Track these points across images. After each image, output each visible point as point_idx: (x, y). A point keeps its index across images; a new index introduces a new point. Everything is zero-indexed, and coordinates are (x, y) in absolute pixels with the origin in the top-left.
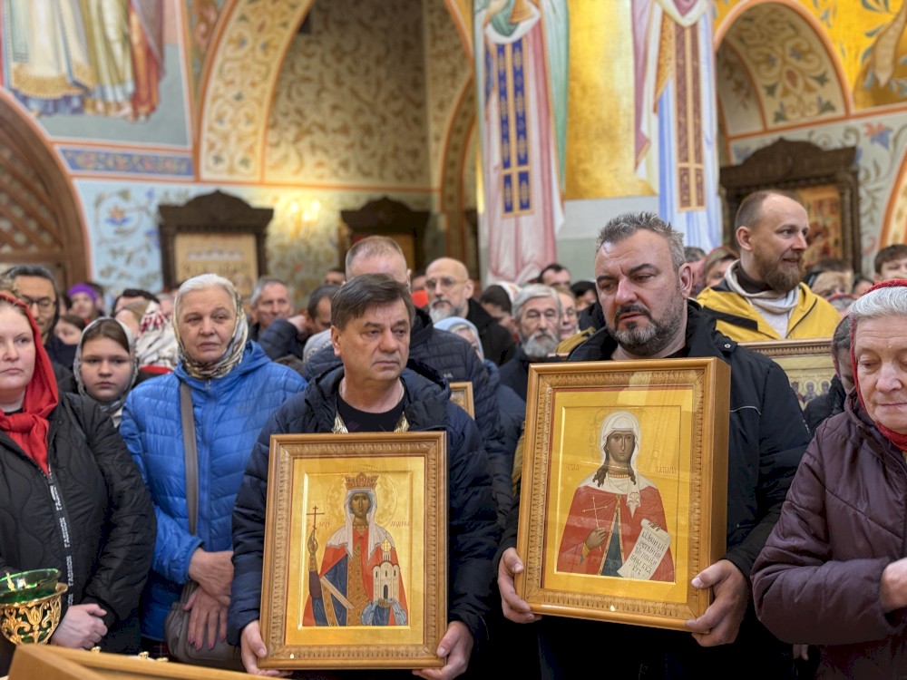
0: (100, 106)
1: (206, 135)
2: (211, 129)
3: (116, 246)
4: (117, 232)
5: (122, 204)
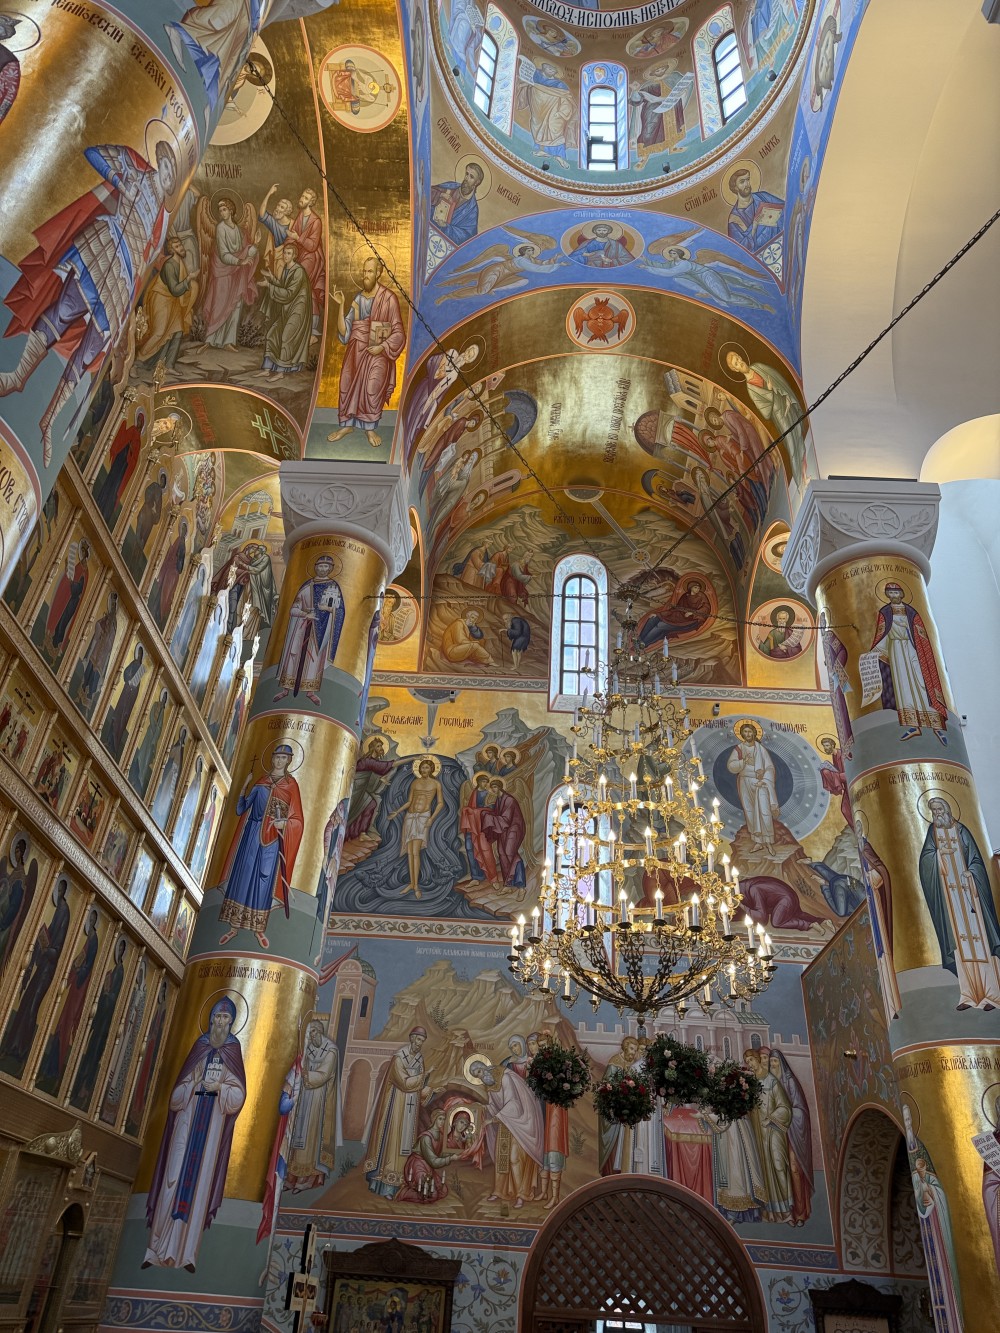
0: (771, 1216)
1: (843, 1236)
2: (846, 1232)
3: (784, 1320)
4: (784, 1310)
5: (788, 1288)
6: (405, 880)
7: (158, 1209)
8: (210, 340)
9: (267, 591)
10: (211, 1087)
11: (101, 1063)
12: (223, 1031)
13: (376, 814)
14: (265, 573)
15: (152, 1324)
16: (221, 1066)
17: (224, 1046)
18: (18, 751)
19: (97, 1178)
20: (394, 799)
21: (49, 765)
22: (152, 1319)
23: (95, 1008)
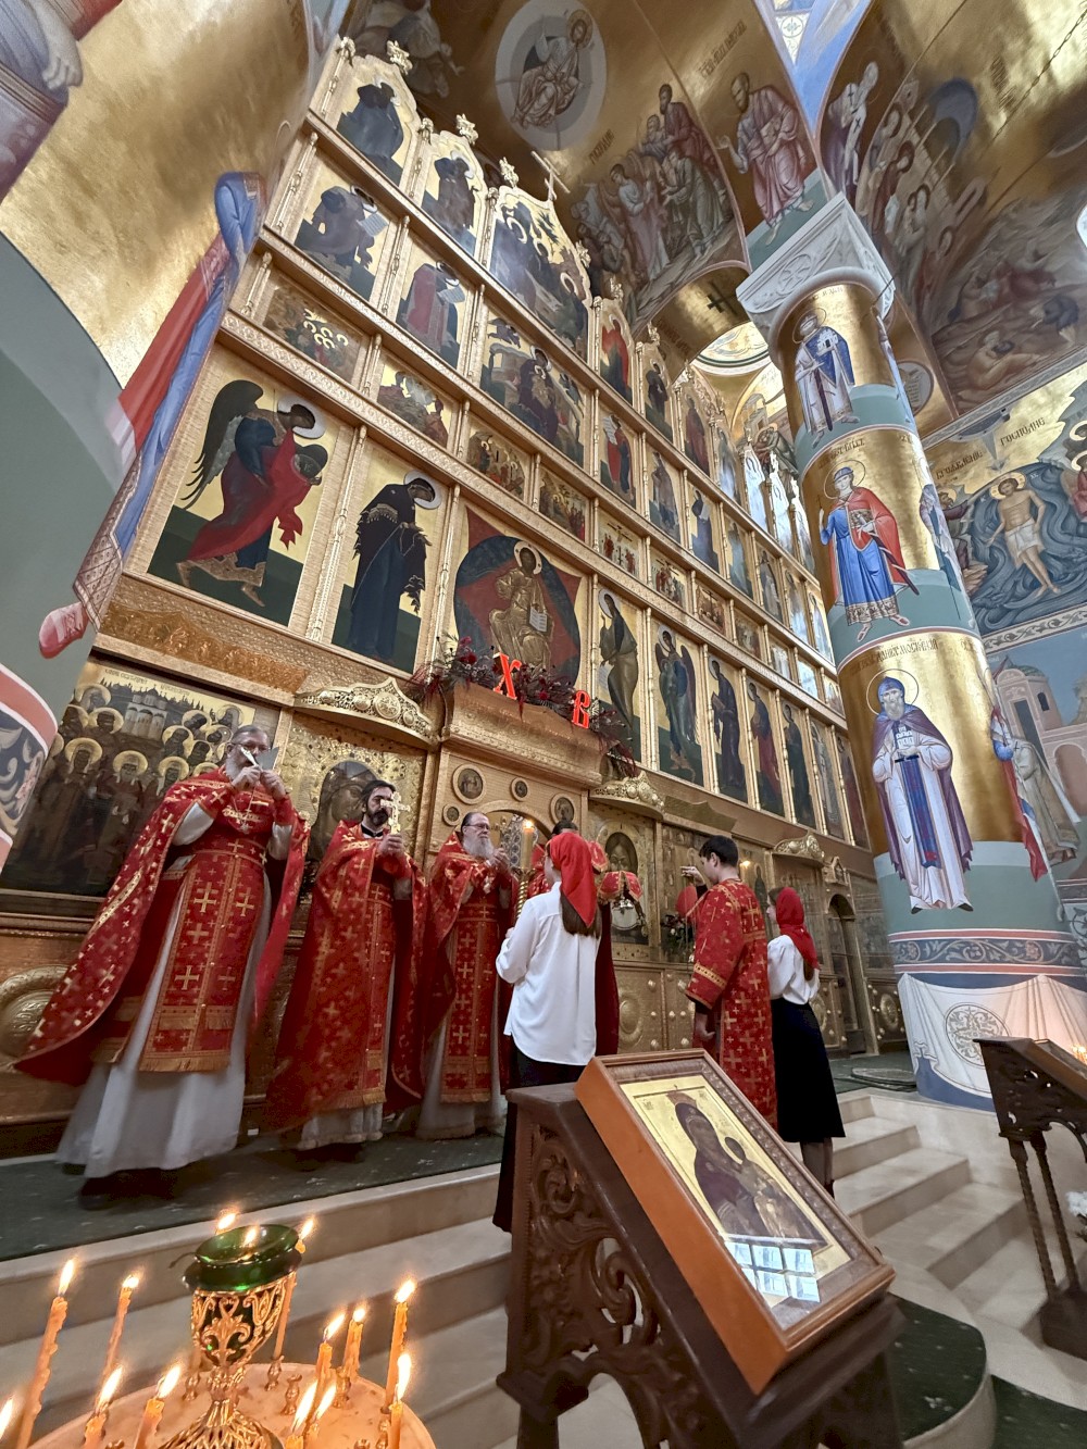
6: (1035, 585)
7: (904, 862)
8: (652, 277)
9: (787, 454)
10: (909, 753)
11: (811, 793)
12: (897, 704)
13: (970, 550)
14: (780, 445)
15: (948, 958)
16: (911, 733)
17: (904, 716)
18: (631, 568)
19: (848, 877)
20: (984, 530)
21: (662, 579)
22: (945, 955)
23: (785, 753)
